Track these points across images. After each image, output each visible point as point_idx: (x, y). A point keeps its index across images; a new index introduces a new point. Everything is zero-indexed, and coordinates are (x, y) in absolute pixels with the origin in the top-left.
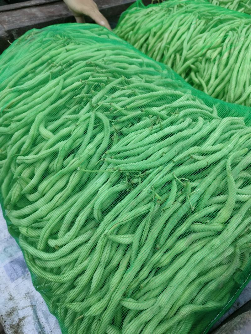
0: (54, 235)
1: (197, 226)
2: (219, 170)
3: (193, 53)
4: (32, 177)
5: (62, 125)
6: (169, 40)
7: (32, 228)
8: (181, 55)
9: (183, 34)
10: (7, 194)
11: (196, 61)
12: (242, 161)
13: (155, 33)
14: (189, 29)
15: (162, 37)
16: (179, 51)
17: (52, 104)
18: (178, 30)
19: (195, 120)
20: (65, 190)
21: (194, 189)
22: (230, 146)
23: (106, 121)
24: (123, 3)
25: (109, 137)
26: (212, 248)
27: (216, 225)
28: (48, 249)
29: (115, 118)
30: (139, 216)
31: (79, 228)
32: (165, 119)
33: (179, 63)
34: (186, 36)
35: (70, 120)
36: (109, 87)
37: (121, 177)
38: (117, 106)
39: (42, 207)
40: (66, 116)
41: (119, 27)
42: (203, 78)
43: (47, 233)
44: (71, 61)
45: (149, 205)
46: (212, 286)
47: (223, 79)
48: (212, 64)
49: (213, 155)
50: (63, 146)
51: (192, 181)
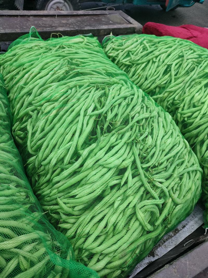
18: (39, 73)
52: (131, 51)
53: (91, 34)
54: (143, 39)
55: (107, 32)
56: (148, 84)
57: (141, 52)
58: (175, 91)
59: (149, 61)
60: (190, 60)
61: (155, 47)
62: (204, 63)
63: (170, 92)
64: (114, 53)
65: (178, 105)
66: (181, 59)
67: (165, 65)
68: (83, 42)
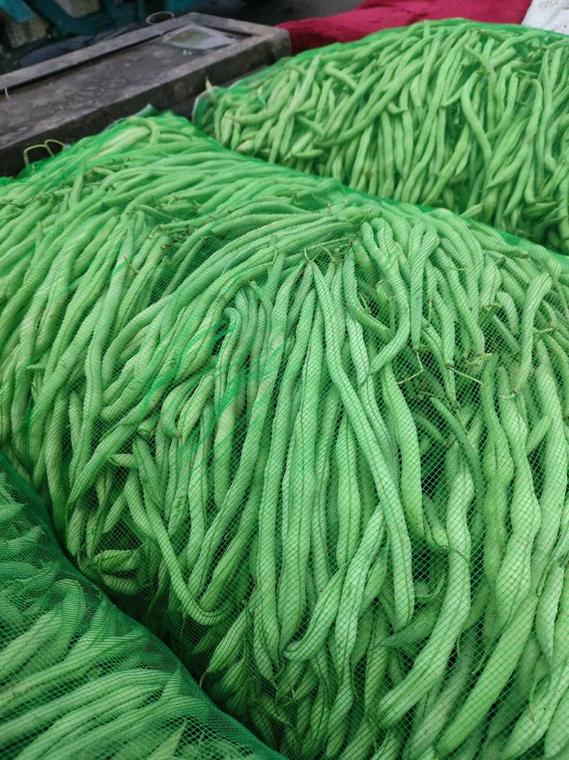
52: (303, 113)
53: (149, 107)
54: (315, 62)
55: (195, 84)
56: (412, 192)
57: (336, 103)
58: (515, 180)
59: (377, 121)
60: (506, 69)
61: (372, 72)
62: (550, 61)
63: (501, 186)
64: (253, 138)
65: (548, 217)
66: (474, 75)
67: (438, 113)
68: (149, 135)
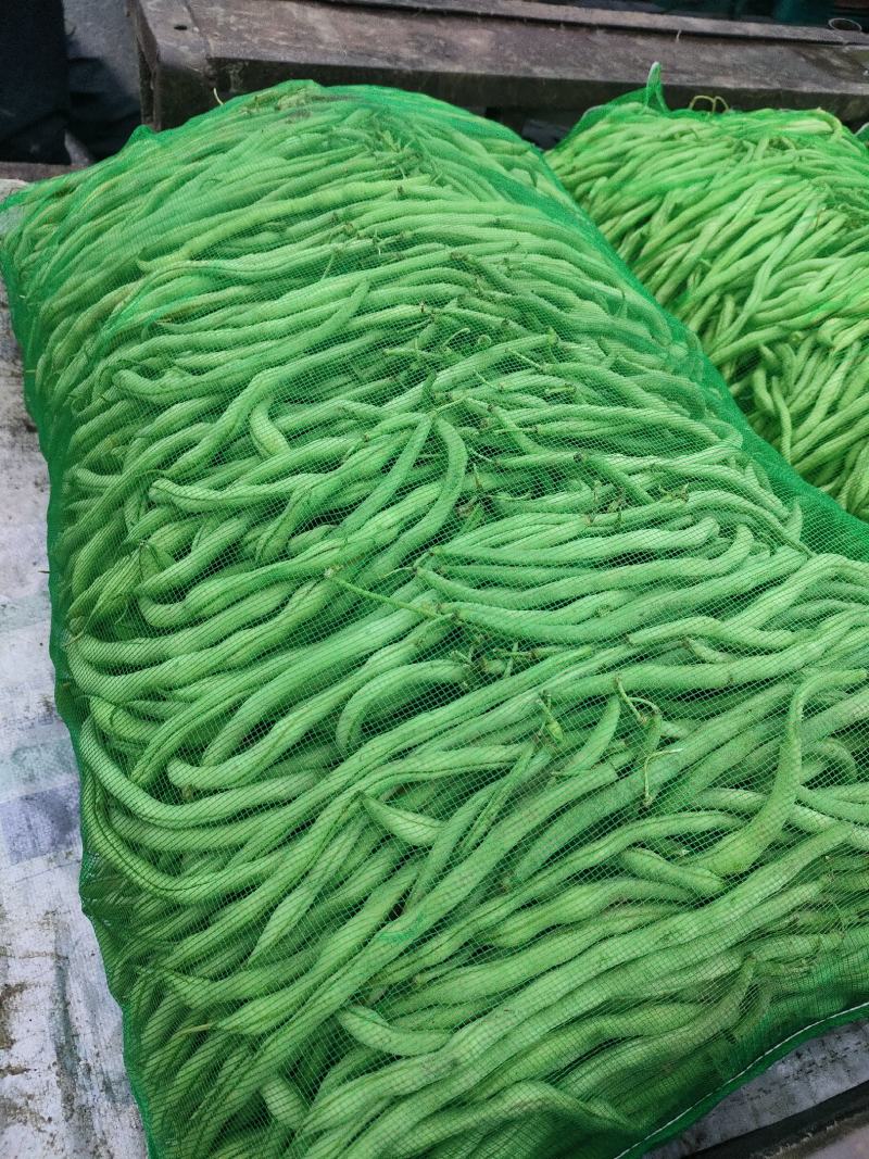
0: (191, 752)
1: (645, 860)
2: (761, 712)
3: (778, 312)
4: (182, 552)
5: (326, 426)
6: (715, 245)
7: (130, 710)
8: (741, 303)
9: (767, 239)
10: (89, 582)
11: (783, 340)
12: (841, 705)
13: (678, 209)
14: (788, 229)
15: (698, 226)
16: (740, 290)
17: (313, 350)
18: (753, 223)
19: (728, 531)
20: (271, 623)
21: (668, 741)
22: (815, 647)
23: (458, 453)
24: (600, 78)
25: (453, 503)
26: (666, 938)
27: (702, 874)
28: (162, 789)
29: (490, 451)
30: (480, 773)
31: (275, 754)
32: (639, 503)
33: (727, 328)
34: (775, 250)
35: (352, 416)
36: (499, 351)
37: (455, 637)
38: (510, 419)
39: (183, 656)
40: (344, 400)
41: (568, 152)
42: (790, 399)
43: (174, 741)
44: (408, 234)
45: (514, 750)
46: (632, 1055)
47: (849, 424)
48: (829, 365)
49: (758, 657)
50: (311, 488)
51: (668, 717)
68: (832, 133)
